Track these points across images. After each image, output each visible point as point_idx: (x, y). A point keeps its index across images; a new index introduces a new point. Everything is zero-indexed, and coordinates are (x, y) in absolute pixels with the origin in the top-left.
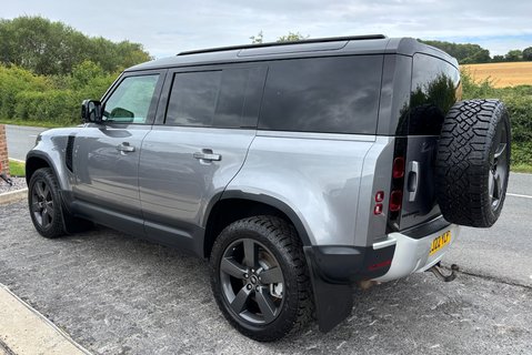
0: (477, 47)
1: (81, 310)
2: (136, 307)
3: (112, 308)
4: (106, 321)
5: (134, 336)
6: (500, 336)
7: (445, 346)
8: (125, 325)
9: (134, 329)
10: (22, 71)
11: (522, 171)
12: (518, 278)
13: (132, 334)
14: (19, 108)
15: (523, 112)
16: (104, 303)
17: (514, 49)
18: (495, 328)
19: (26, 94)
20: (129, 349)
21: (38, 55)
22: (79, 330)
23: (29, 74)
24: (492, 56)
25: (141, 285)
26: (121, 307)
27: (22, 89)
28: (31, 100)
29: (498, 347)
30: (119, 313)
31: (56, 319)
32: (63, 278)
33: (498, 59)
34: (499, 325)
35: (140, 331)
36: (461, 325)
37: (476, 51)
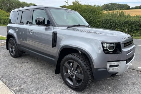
0: (127, 5)
1: (10, 77)
2: (27, 76)
3: (20, 77)
4: (17, 80)
5: (25, 85)
6: (129, 84)
7: (113, 87)
8: (23, 82)
9: (25, 83)
10: (2, 11)
11: (137, 38)
12: (135, 68)
13: (24, 84)
14: (2, 21)
15: (138, 22)
16: (17, 75)
17: (137, 6)
18: (128, 82)
19: (4, 17)
20: (23, 89)
21: (7, 7)
22: (9, 83)
23: (5, 12)
24: (131, 8)
25: (29, 70)
26: (22, 76)
27: (3, 16)
28: (5, 19)
29: (128, 87)
30: (22, 78)
31: (3, 80)
32: (7, 68)
33: (132, 8)
34: (128, 81)
35: (27, 83)
36: (118, 81)
37: (127, 6)
